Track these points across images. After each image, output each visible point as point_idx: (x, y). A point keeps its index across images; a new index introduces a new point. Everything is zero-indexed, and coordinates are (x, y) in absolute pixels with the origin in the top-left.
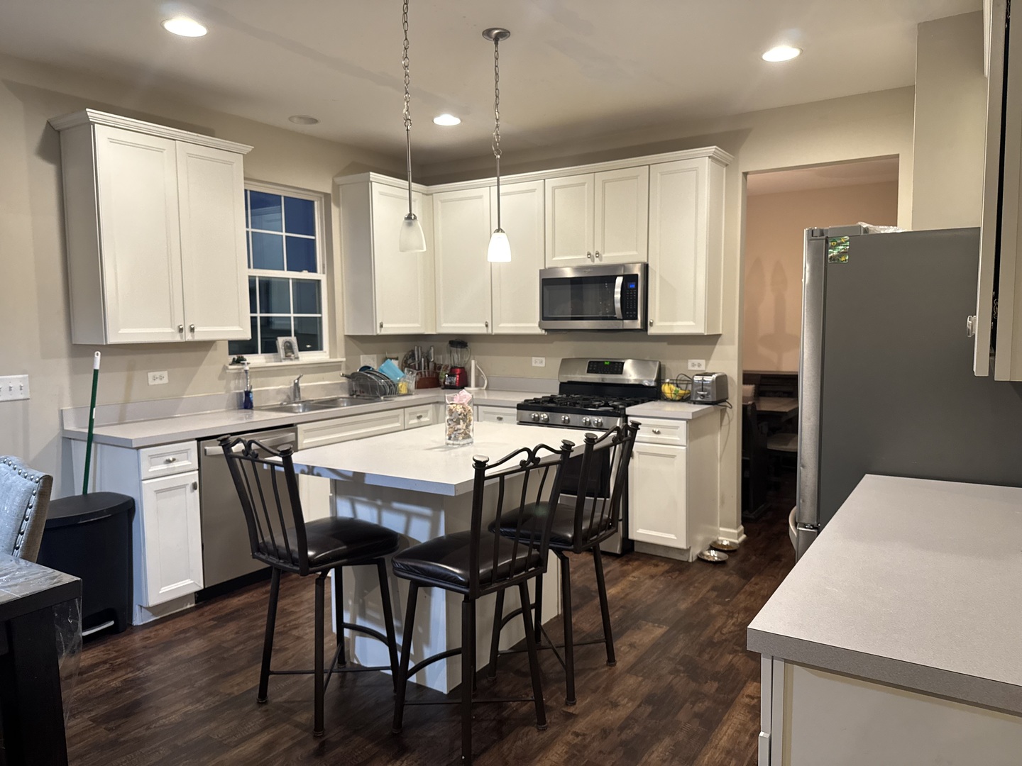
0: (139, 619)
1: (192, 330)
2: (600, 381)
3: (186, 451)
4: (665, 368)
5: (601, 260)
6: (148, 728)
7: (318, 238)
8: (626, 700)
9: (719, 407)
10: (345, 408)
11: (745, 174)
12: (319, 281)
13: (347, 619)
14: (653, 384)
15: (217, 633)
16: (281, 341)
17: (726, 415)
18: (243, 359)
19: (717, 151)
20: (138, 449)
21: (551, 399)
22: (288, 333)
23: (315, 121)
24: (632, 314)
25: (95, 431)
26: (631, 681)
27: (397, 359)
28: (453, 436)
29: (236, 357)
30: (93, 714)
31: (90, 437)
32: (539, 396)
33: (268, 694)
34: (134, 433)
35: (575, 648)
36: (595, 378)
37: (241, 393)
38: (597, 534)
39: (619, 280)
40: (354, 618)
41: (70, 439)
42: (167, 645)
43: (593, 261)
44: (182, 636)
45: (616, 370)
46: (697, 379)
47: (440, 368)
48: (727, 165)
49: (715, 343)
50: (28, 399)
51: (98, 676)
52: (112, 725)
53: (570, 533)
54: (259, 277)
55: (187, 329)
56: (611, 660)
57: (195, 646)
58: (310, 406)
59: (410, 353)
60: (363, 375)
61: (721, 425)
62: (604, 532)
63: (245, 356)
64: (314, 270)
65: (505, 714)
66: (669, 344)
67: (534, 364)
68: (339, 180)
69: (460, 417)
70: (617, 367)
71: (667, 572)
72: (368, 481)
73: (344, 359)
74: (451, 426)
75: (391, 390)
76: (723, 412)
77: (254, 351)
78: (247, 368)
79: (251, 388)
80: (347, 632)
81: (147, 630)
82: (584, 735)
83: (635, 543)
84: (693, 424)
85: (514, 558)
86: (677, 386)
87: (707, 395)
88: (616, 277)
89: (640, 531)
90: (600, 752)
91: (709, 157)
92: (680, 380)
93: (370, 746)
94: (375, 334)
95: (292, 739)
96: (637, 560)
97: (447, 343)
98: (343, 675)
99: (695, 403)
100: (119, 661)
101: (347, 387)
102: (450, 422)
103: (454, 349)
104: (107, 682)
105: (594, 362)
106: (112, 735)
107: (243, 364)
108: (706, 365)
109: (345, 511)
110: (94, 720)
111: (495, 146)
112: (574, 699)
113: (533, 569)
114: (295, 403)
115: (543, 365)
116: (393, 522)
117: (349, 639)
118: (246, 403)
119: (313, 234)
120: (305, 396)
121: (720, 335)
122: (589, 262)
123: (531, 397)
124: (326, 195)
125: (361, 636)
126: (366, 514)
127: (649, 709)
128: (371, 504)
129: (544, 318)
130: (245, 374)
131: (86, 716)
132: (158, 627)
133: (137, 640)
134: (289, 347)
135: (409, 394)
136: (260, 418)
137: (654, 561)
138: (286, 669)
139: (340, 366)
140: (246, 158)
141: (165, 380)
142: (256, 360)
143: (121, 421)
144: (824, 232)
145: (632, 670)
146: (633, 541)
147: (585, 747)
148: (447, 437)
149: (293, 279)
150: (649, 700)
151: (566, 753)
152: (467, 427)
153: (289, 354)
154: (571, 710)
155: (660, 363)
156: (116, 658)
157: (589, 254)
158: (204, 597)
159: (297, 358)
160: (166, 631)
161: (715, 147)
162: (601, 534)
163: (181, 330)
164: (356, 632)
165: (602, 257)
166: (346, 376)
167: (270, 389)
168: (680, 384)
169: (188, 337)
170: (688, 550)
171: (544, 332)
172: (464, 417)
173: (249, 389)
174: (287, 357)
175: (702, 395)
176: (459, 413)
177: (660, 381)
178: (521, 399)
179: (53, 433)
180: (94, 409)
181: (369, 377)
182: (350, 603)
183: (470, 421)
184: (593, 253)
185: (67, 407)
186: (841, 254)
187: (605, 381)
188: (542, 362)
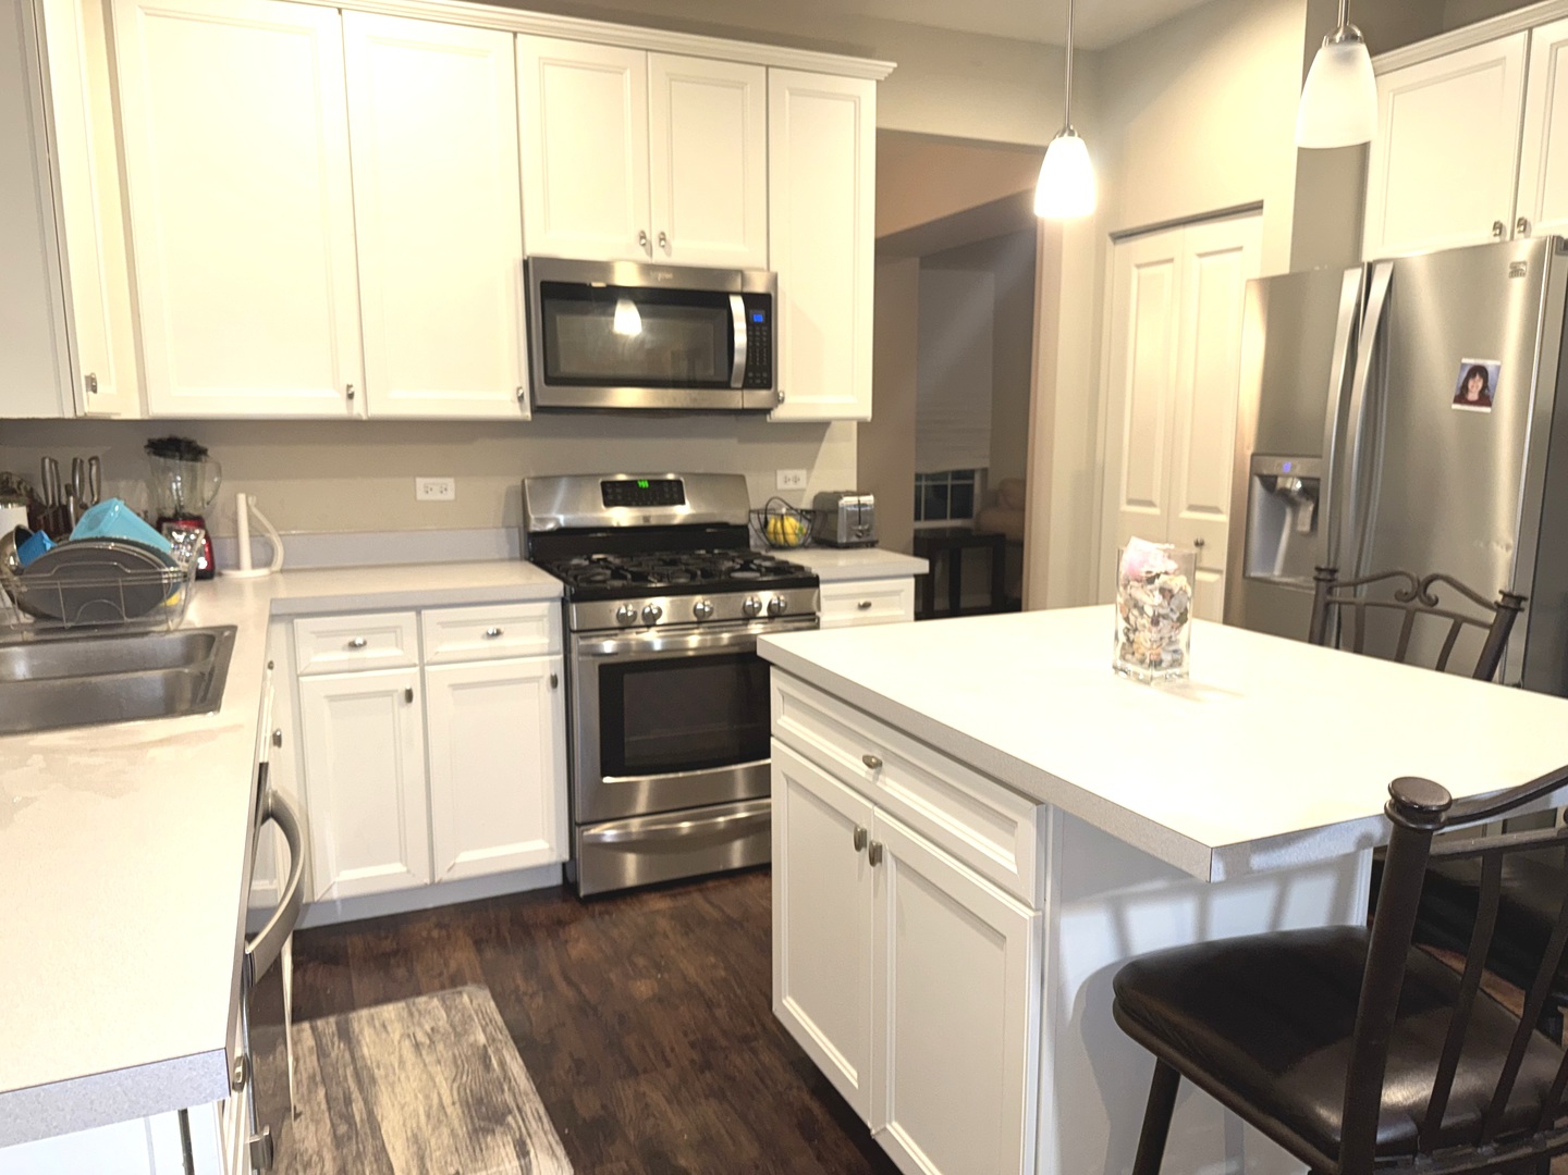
2: (641, 523)
5: (668, 254)
39: (738, 306)
43: (651, 252)
45: (667, 496)
46: (848, 503)
49: (820, 439)
66: (742, 440)
67: (421, 496)
70: (668, 490)
88: (728, 296)
91: (877, 81)
99: (847, 547)
105: (611, 483)
115: (450, 495)
121: (827, 423)
129: (548, 378)
157: (643, 236)
161: (894, 65)
165: (670, 247)
171: (527, 414)
184: (653, 236)
187: (653, 522)
188: (444, 490)
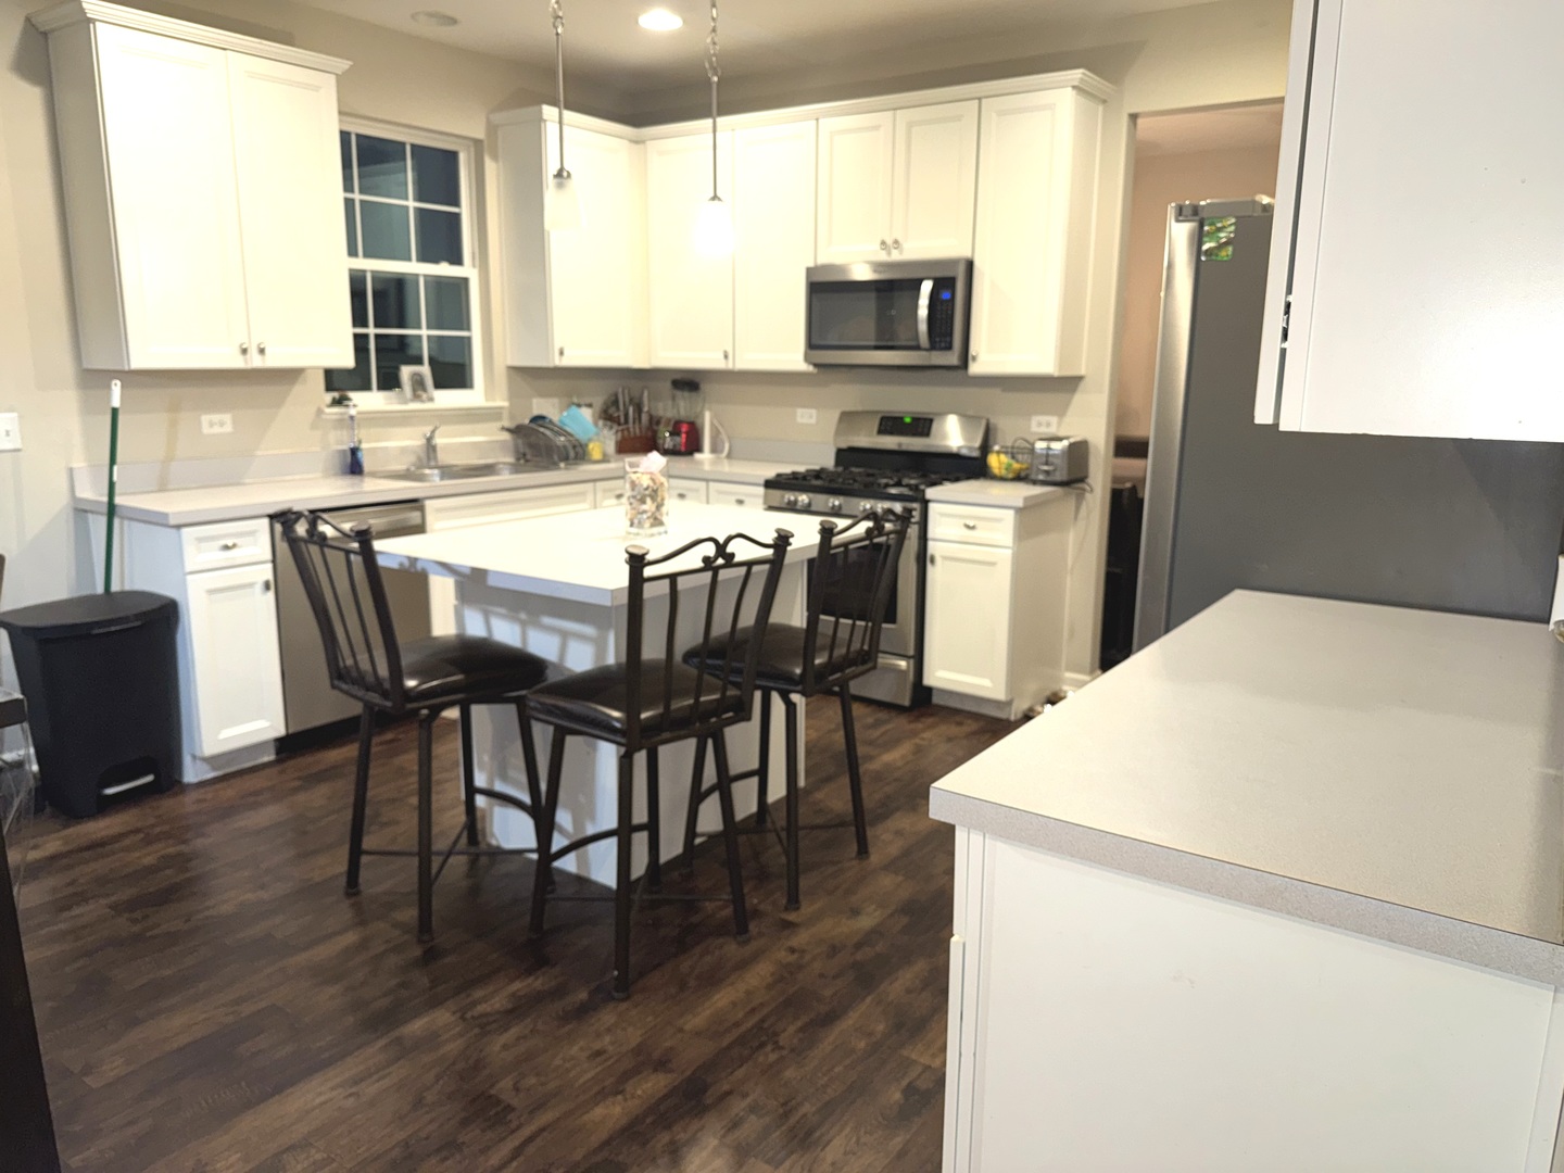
0: (192, 773)
1: (262, 351)
2: (899, 448)
3: (252, 533)
4: (996, 429)
5: (901, 253)
6: (188, 920)
7: (466, 210)
8: (873, 907)
9: (1072, 491)
10: (505, 477)
11: (1134, 117)
12: (465, 281)
13: (480, 780)
14: (976, 454)
15: (301, 797)
16: (406, 372)
17: (1084, 503)
18: (348, 399)
19: (1086, 78)
20: (179, 527)
21: (818, 474)
22: (418, 361)
23: (453, 21)
24: (946, 342)
25: (118, 500)
26: (887, 881)
27: (590, 406)
28: (636, 521)
29: (336, 395)
30: (113, 898)
31: (112, 510)
32: (801, 469)
33: (361, 880)
34: (174, 504)
35: (801, 833)
36: (890, 442)
37: (344, 451)
38: (842, 670)
39: (927, 287)
40: (491, 781)
41: (86, 511)
42: (228, 812)
43: (889, 253)
44: (252, 799)
45: (920, 430)
46: (1040, 445)
47: (658, 423)
48: (1104, 102)
49: (1074, 391)
50: (18, 450)
51: (127, 849)
52: (138, 915)
53: (798, 666)
54: (372, 272)
55: (253, 351)
56: (863, 850)
57: (269, 814)
58: (448, 472)
59: (613, 398)
60: (533, 429)
61: (1076, 518)
62: (853, 668)
63: (353, 395)
64: (456, 259)
65: (695, 919)
66: (1004, 390)
67: (799, 420)
68: (497, 118)
69: (647, 492)
70: (922, 426)
71: (974, 733)
72: (492, 582)
73: (505, 404)
74: (634, 505)
75: (577, 454)
76: (1080, 498)
77: (366, 387)
78: (353, 412)
79: (360, 442)
80: (480, 801)
81: (202, 791)
82: (803, 951)
83: (934, 693)
84: (1026, 514)
85: (697, 700)
86: (1013, 458)
87: (1054, 470)
88: (920, 281)
89: (941, 674)
90: (822, 976)
91: (1074, 87)
92: (1018, 448)
93: (495, 955)
94: (551, 365)
95: (387, 941)
96: (932, 715)
97: (668, 385)
98: (474, 860)
99: (1035, 482)
100: (158, 830)
101: (511, 444)
102: (632, 500)
103: (679, 393)
104: (139, 858)
105: (887, 418)
106: (136, 928)
107: (347, 406)
108: (1059, 424)
109: (475, 628)
110: (114, 907)
111: (711, 63)
112: (797, 901)
113: (731, 714)
114: (430, 468)
115: (813, 421)
116: (542, 645)
117: (483, 810)
118: (353, 465)
119: (456, 203)
120: (444, 458)
121: (1080, 379)
122: (883, 257)
123: (787, 469)
124: (477, 143)
125: (501, 806)
126: (506, 633)
127: (904, 920)
128: (512, 617)
129: (811, 345)
130: (350, 422)
131: (103, 901)
132: (218, 786)
133: (188, 802)
134: (418, 383)
135: (605, 459)
136: (373, 488)
137: (958, 719)
138: (394, 848)
139: (501, 413)
140: (342, 81)
141: (228, 428)
142: (368, 401)
143: (162, 487)
144: (1200, 209)
145: (890, 866)
146: (929, 690)
147: (800, 967)
148: (629, 523)
149: (425, 276)
150: (908, 908)
151: (772, 974)
152: (659, 507)
153: (420, 392)
154: (792, 917)
155: (988, 421)
156: (153, 826)
157: (883, 243)
158: (288, 746)
159: (431, 399)
160: (229, 792)
161: (1081, 71)
162: (847, 671)
163: (244, 351)
164: (493, 801)
165: (902, 248)
166: (509, 430)
167: (390, 446)
168: (1018, 453)
169: (256, 362)
170: (1009, 703)
171: (811, 368)
172: (654, 493)
173: (357, 445)
174: (416, 397)
175: (1047, 472)
176: (645, 486)
177: (985, 448)
178: (771, 472)
179: (59, 501)
180: (115, 468)
181: (543, 433)
182: (486, 758)
183: (663, 499)
184: (889, 242)
185: (79, 463)
186: (1221, 246)
187: (904, 448)
188: (811, 417)
